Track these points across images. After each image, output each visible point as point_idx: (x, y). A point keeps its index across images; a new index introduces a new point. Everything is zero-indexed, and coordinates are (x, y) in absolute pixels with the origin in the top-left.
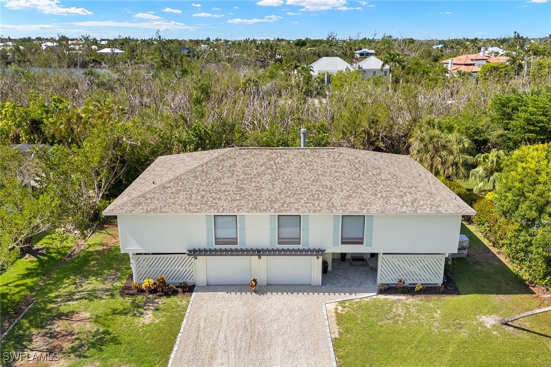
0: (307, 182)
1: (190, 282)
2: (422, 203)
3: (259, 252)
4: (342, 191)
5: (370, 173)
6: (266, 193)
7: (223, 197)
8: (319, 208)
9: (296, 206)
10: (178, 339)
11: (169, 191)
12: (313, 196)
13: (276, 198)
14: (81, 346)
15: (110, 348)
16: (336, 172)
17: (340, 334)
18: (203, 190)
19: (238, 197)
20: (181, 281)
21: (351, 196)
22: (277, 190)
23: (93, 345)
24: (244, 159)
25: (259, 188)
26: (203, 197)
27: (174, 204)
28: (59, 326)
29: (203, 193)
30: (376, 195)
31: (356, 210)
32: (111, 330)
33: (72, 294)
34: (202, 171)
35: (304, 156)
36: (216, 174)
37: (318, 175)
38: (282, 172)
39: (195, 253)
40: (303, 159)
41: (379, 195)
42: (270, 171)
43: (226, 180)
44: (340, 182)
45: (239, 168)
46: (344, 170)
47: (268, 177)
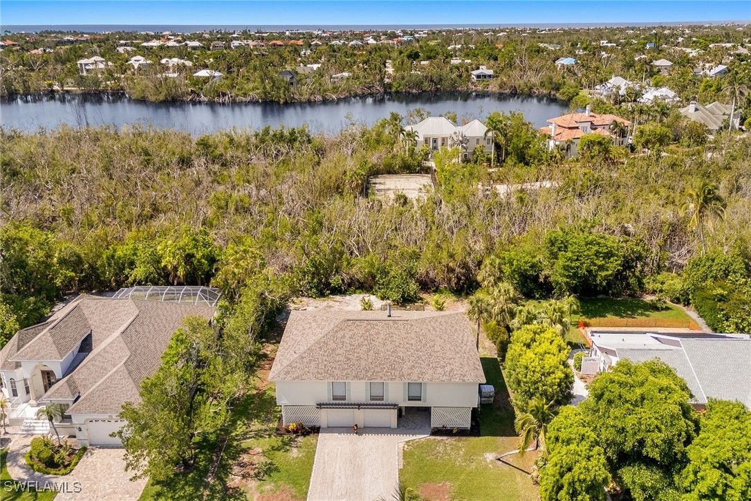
0: (389, 353)
1: (317, 425)
2: (455, 373)
3: (359, 406)
4: (409, 361)
5: (428, 346)
6: (363, 363)
7: (338, 367)
8: (394, 377)
9: (381, 374)
11: (305, 360)
12: (392, 365)
13: (369, 368)
15: (275, 475)
16: (407, 343)
17: (403, 466)
18: (325, 360)
19: (346, 367)
20: (313, 424)
21: (413, 366)
22: (370, 360)
24: (350, 330)
25: (359, 359)
26: (325, 366)
27: (308, 372)
29: (325, 363)
30: (429, 365)
31: (416, 378)
34: (324, 342)
35: (388, 327)
36: (333, 345)
37: (396, 346)
38: (374, 343)
39: (320, 406)
40: (387, 330)
41: (431, 365)
42: (366, 342)
43: (338, 351)
44: (409, 353)
45: (347, 340)
46: (412, 342)
47: (365, 348)
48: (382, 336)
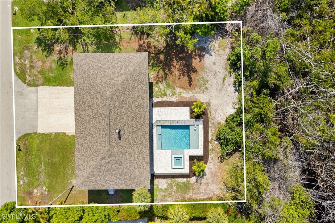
0: (89, 130)
2: (80, 172)
4: (84, 143)
5: (93, 157)
6: (83, 113)
7: (81, 97)
8: (77, 133)
9: (78, 125)
10: (64, 87)
12: (82, 132)
13: (81, 117)
14: (62, 59)
15: (61, 68)
16: (94, 143)
17: (68, 135)
18: (84, 88)
19: (81, 102)
21: (82, 146)
22: (85, 118)
23: (62, 63)
24: (101, 103)
25: (85, 110)
26: (81, 89)
27: (78, 78)
28: (70, 48)
29: (82, 88)
30: (83, 156)
31: (76, 147)
32: (68, 66)
33: (86, 44)
34: (94, 86)
35: (103, 130)
36: (92, 92)
37: (92, 135)
38: (94, 120)
40: (101, 129)
41: (83, 157)
42: (94, 115)
43: (89, 96)
44: (89, 143)
45: (95, 101)
46: (95, 146)
47: (91, 114)
48: (98, 125)
